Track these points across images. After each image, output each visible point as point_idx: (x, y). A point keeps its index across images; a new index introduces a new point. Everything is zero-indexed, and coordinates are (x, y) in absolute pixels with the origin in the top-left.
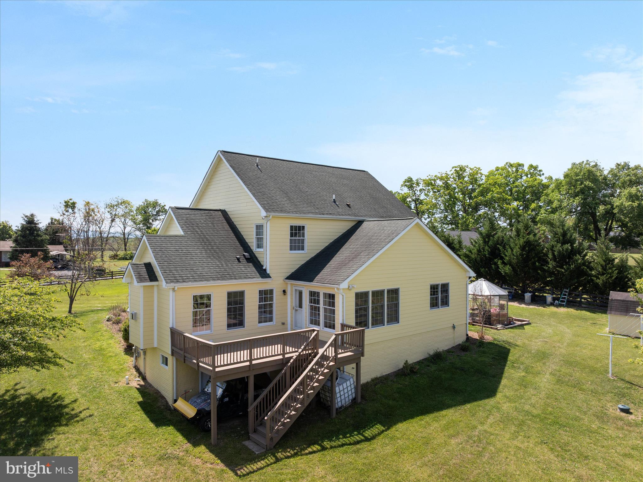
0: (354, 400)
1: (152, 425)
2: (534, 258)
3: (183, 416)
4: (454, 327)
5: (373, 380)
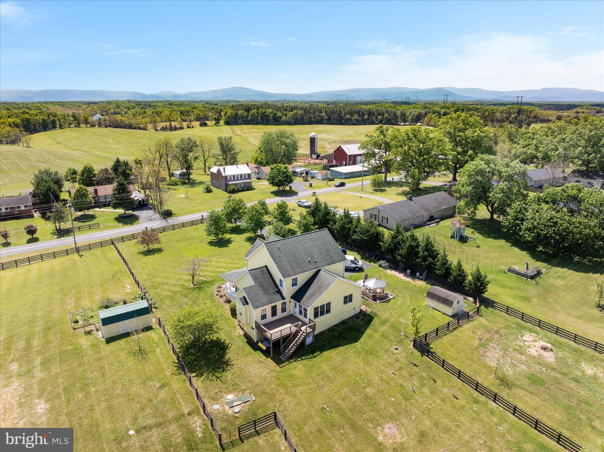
0: (312, 342)
1: (253, 350)
2: (413, 254)
3: (263, 349)
4: (354, 308)
5: (320, 333)
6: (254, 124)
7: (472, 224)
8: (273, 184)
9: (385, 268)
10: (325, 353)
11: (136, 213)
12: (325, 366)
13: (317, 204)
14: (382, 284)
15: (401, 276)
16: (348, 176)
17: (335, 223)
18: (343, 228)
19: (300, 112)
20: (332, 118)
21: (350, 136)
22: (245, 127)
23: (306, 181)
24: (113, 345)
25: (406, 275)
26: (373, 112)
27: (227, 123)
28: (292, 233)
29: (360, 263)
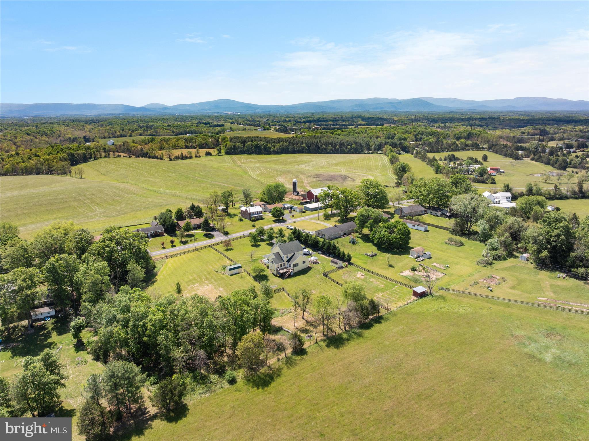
0: (293, 274)
1: (275, 277)
2: (329, 248)
3: (278, 276)
4: (306, 265)
5: (295, 272)
6: (249, 154)
7: (362, 237)
8: (274, 216)
9: (320, 254)
10: (297, 277)
11: (211, 233)
12: (296, 280)
13: (295, 229)
14: (317, 258)
15: (325, 257)
16: (313, 210)
17: (302, 237)
18: (305, 239)
19: (285, 144)
20: (311, 148)
21: (323, 167)
22: (242, 157)
23: (291, 213)
24: (233, 276)
25: (327, 256)
26: (343, 143)
27: (227, 153)
28: (285, 241)
29: (311, 252)
